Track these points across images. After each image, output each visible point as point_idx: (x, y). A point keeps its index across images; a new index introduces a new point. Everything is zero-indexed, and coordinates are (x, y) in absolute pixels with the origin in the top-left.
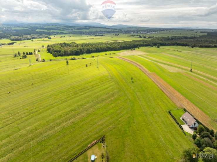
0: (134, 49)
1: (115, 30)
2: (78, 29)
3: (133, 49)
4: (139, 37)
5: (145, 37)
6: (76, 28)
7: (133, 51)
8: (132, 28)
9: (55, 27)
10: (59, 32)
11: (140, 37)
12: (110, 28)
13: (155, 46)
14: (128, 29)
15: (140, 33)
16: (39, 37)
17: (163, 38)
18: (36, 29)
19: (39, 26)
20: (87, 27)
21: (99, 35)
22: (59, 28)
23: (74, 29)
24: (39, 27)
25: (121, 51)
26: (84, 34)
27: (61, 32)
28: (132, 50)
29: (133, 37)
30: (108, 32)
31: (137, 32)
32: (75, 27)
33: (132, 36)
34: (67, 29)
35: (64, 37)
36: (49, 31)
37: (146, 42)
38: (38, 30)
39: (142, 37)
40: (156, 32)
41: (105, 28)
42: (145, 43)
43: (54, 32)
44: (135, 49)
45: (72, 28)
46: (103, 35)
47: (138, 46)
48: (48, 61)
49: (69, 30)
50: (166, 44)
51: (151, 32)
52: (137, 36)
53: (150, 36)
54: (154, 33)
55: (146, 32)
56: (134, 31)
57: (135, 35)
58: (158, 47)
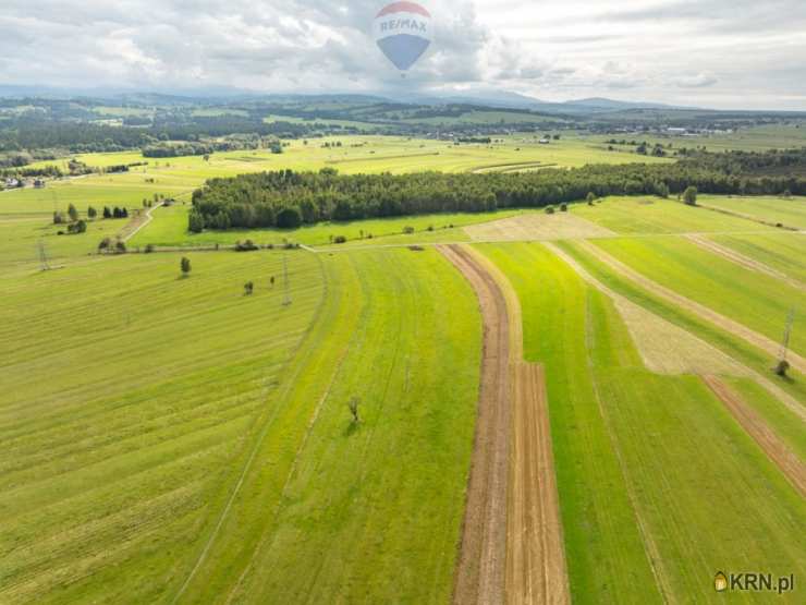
0: (564, 209)
1: (561, 121)
2: (420, 115)
3: (557, 209)
4: (634, 148)
5: (659, 153)
6: (412, 112)
7: (558, 216)
8: (641, 111)
9: (341, 108)
10: (339, 127)
11: (642, 150)
12: (547, 110)
13: (676, 197)
14: (622, 117)
15: (659, 135)
16: (245, 147)
17: (741, 157)
18: (266, 116)
19: (289, 104)
20: (455, 109)
21: (474, 141)
22: (354, 112)
23: (402, 116)
24: (286, 108)
25: (500, 214)
26: (425, 132)
27: (346, 128)
28: (551, 211)
29: (611, 149)
30: (526, 128)
31: (646, 129)
32: (414, 106)
33: (607, 146)
34: (379, 117)
35: (339, 144)
36: (305, 123)
37: (641, 175)
38: (270, 120)
39: (649, 150)
40: (729, 131)
41: (527, 112)
42: (635, 178)
43: (322, 127)
44: (570, 206)
45: (399, 113)
46: (488, 141)
47: (590, 194)
48: (138, 252)
49: (386, 117)
50: (736, 184)
51: (709, 128)
52: (633, 143)
53: (689, 147)
54: (717, 131)
55: (682, 129)
56: (634, 125)
57: (623, 143)
58: (691, 202)
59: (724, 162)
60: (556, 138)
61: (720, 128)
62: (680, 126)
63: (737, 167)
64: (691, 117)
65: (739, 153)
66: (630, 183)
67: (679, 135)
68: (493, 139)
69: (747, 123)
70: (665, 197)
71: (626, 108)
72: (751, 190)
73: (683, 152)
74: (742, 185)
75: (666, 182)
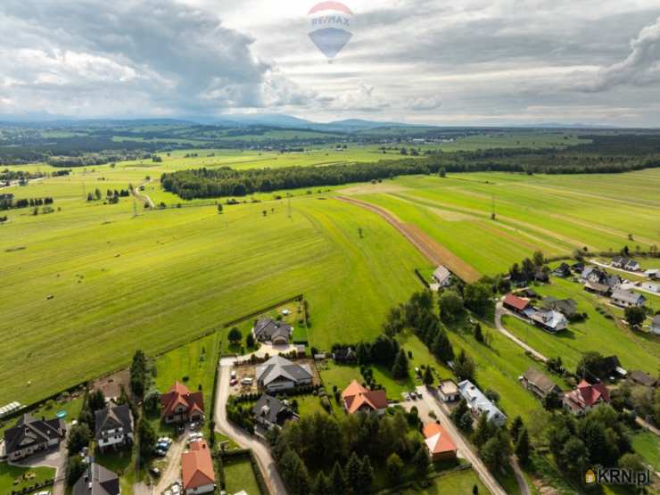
0: (380, 181)
3: (377, 181)
4: (399, 152)
5: (415, 153)
7: (378, 184)
8: (389, 128)
9: (163, 130)
11: (404, 152)
13: (434, 174)
14: (376, 132)
15: (410, 144)
20: (257, 129)
25: (348, 185)
28: (374, 183)
29: (384, 153)
31: (399, 140)
33: (382, 151)
35: (196, 155)
39: (409, 153)
40: (452, 140)
44: (383, 180)
46: (302, 150)
47: (391, 174)
50: (464, 167)
51: (439, 138)
52: (396, 149)
53: (432, 150)
54: (444, 141)
55: (422, 140)
56: (390, 138)
57: (390, 149)
58: (443, 175)
59: (455, 157)
60: (345, 147)
61: (446, 138)
62: (420, 137)
63: (462, 159)
64: (424, 131)
65: (461, 152)
66: (409, 168)
67: (422, 143)
68: (305, 148)
69: (461, 135)
70: (428, 174)
71: (379, 126)
72: (472, 170)
73: (429, 152)
74: (467, 166)
75: (428, 166)
